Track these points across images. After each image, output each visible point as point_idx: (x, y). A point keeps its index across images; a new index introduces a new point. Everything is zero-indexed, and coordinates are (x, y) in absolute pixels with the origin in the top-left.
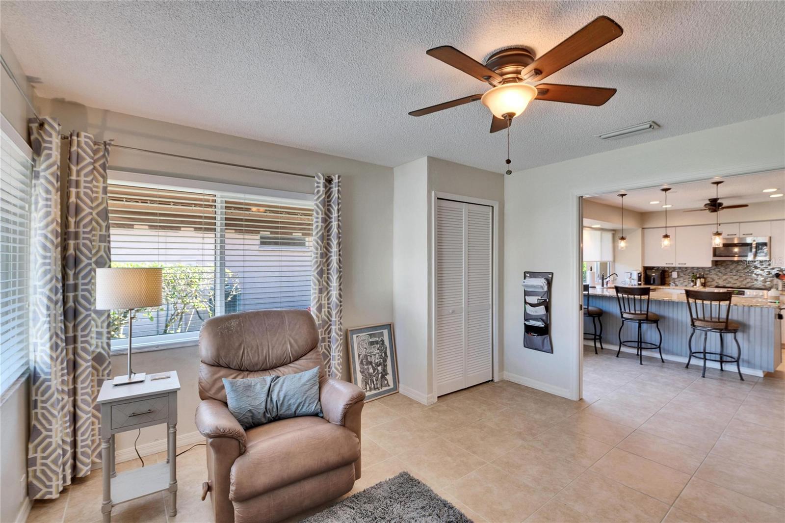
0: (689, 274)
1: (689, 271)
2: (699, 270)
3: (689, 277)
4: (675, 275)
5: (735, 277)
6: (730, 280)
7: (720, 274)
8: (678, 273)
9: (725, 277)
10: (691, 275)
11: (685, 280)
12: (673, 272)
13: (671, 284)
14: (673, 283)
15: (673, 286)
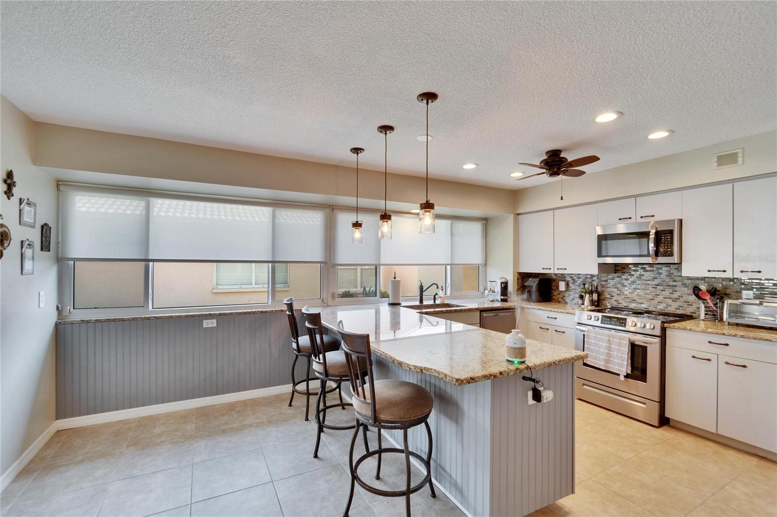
1: (580, 281)
4: (562, 286)
8: (567, 283)
11: (576, 295)
12: (560, 282)
13: (559, 300)
14: (562, 298)
15: (563, 303)
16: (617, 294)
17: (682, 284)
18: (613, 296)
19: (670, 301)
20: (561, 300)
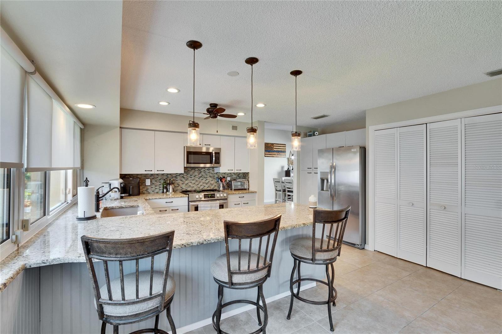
0: (160, 181)
1: (159, 178)
2: (168, 176)
3: (160, 183)
4: (148, 182)
5: (193, 182)
6: (190, 184)
7: (183, 179)
8: (151, 180)
9: (187, 182)
10: (162, 181)
11: (156, 187)
12: (146, 180)
13: (144, 192)
14: (146, 190)
15: (147, 194)
16: (182, 184)
17: (209, 176)
18: (180, 185)
19: (205, 184)
20: (145, 192)
